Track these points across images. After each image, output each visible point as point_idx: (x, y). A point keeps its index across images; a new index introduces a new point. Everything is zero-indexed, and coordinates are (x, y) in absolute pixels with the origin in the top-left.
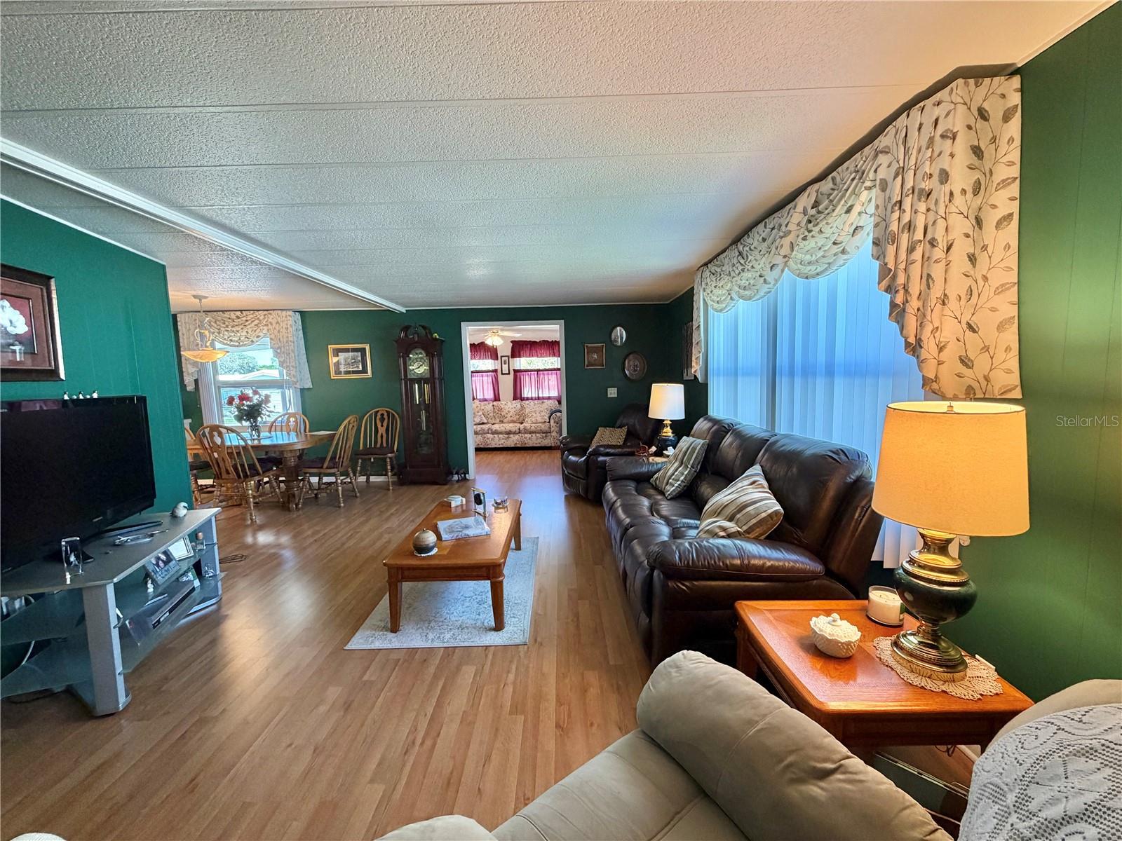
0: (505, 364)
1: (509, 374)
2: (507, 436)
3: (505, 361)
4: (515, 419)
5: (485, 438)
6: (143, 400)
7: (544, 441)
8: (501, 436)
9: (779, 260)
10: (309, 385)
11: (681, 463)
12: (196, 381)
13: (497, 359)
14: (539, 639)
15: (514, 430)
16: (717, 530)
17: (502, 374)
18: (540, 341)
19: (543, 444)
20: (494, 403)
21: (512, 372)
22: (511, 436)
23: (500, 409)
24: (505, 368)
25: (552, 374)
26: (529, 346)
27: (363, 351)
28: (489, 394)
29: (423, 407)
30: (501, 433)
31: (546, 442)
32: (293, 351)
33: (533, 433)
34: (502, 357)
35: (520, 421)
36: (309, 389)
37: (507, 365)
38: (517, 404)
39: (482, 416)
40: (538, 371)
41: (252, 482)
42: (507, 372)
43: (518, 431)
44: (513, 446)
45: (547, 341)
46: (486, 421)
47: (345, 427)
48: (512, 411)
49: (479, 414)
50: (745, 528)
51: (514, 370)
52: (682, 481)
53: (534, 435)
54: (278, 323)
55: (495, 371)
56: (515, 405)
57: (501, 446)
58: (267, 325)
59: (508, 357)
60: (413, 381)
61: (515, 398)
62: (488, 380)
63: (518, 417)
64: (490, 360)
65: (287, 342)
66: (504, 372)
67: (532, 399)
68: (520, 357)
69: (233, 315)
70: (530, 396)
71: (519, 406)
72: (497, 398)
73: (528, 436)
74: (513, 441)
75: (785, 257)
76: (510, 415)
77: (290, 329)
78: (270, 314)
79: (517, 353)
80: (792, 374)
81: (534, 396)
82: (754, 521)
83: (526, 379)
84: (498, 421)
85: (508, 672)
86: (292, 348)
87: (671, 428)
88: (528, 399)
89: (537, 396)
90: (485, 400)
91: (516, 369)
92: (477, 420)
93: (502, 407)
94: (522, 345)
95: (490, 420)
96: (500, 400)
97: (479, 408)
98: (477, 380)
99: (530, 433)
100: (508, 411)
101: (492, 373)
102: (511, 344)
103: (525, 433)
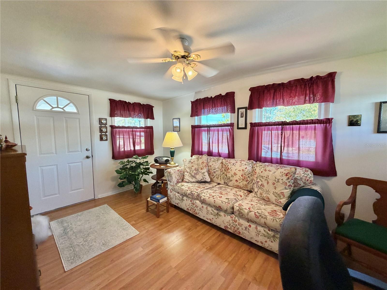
0: (242, 117)
1: (245, 128)
2: (216, 211)
3: (242, 114)
4: (241, 185)
5: (193, 204)
7: (269, 242)
8: (209, 208)
13: (234, 112)
15: (225, 208)
17: (238, 128)
18: (290, 82)
19: (266, 245)
20: (224, 160)
21: (249, 126)
22: (222, 214)
23: (227, 169)
24: (242, 121)
26: (272, 92)
28: (224, 150)
30: (209, 205)
31: (275, 247)
33: (252, 222)
34: (239, 109)
35: (249, 189)
37: (244, 118)
38: (248, 166)
39: (206, 174)
40: (283, 124)
42: (244, 126)
43: (230, 210)
44: (223, 227)
45: (302, 79)
46: (209, 180)
48: (239, 174)
49: (203, 171)
51: (251, 124)
53: (253, 226)
55: (232, 125)
56: (243, 167)
59: (246, 108)
61: (249, 159)
62: (224, 135)
63: (245, 183)
64: (227, 114)
66: (240, 126)
68: (260, 107)
70: (268, 156)
71: (249, 168)
73: (245, 224)
74: (223, 221)
76: (237, 178)
79: (257, 103)
81: (274, 156)
83: (265, 134)
84: (222, 182)
88: (265, 160)
89: (279, 157)
90: (219, 155)
91: (253, 122)
92: (199, 177)
93: (229, 167)
94: (264, 92)
95: (215, 179)
96: (234, 158)
97: (204, 164)
98: (214, 135)
99: (249, 220)
100: (235, 174)
101: (228, 128)
102: (249, 93)
103: (240, 217)
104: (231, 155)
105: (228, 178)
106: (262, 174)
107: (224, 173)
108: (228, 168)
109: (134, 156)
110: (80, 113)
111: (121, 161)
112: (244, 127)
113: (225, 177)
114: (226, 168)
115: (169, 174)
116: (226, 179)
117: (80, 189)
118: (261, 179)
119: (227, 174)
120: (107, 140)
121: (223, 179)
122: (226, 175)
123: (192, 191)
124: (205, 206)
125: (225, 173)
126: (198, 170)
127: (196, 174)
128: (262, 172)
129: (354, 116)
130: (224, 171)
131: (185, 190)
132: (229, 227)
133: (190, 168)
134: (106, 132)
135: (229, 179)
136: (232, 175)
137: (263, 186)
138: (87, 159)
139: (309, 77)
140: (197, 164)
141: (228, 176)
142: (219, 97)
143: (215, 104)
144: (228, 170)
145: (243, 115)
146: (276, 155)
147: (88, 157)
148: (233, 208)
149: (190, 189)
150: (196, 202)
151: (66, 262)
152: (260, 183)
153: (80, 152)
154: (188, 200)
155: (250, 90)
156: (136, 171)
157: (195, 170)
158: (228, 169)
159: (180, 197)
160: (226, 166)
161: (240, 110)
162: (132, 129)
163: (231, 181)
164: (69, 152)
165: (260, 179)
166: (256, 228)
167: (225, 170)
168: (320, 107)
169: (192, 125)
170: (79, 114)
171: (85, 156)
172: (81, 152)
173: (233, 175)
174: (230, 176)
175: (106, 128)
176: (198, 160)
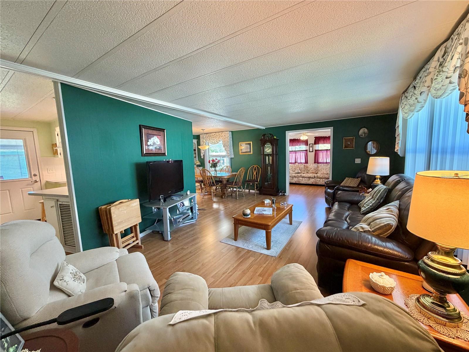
0: (311, 147)
1: (313, 152)
2: (308, 179)
3: (311, 146)
4: (314, 172)
6: (182, 161)
8: (306, 179)
9: (424, 89)
10: (233, 156)
11: (373, 197)
12: (204, 155)
13: (308, 145)
14: (281, 257)
15: (312, 177)
16: (359, 228)
17: (310, 152)
20: (305, 164)
21: (314, 151)
22: (311, 179)
23: (307, 167)
27: (250, 144)
28: (303, 161)
29: (269, 165)
30: (306, 178)
32: (229, 145)
33: (321, 178)
34: (310, 144)
35: (316, 173)
36: (233, 158)
37: (312, 148)
38: (316, 165)
39: (299, 170)
40: (327, 150)
41: (214, 188)
42: (312, 151)
43: (314, 177)
44: (311, 183)
46: (300, 172)
47: (240, 172)
48: (313, 168)
50: (373, 229)
51: (315, 150)
52: (370, 206)
53: (321, 179)
54: (225, 136)
55: (307, 150)
56: (314, 165)
57: (306, 183)
58: (222, 137)
59: (313, 144)
60: (266, 155)
61: (315, 163)
62: (303, 155)
64: (305, 146)
65: (227, 142)
67: (323, 163)
68: (318, 144)
69: (213, 134)
70: (322, 161)
71: (316, 166)
73: (319, 179)
74: (311, 181)
75: (428, 87)
76: (312, 169)
77: (228, 138)
78: (223, 133)
79: (317, 142)
80: (437, 153)
82: (378, 227)
83: (321, 155)
84: (306, 172)
85: (264, 264)
86: (228, 144)
87: (380, 180)
88: (321, 163)
89: (326, 162)
90: (301, 163)
91: (316, 149)
92: (296, 171)
93: (308, 166)
94: (320, 139)
95: (302, 172)
96: (308, 163)
97: (298, 166)
98: (298, 155)
99: (320, 178)
100: (311, 168)
101: (305, 152)
102: (315, 138)
103: (317, 178)
104: (306, 162)
122: (307, 169)
124: (304, 179)
126: (295, 169)
132: (314, 183)
140: (295, 167)
146: (325, 161)
148: (315, 176)
154: (296, 179)
157: (294, 169)
161: (310, 145)
176: (295, 165)
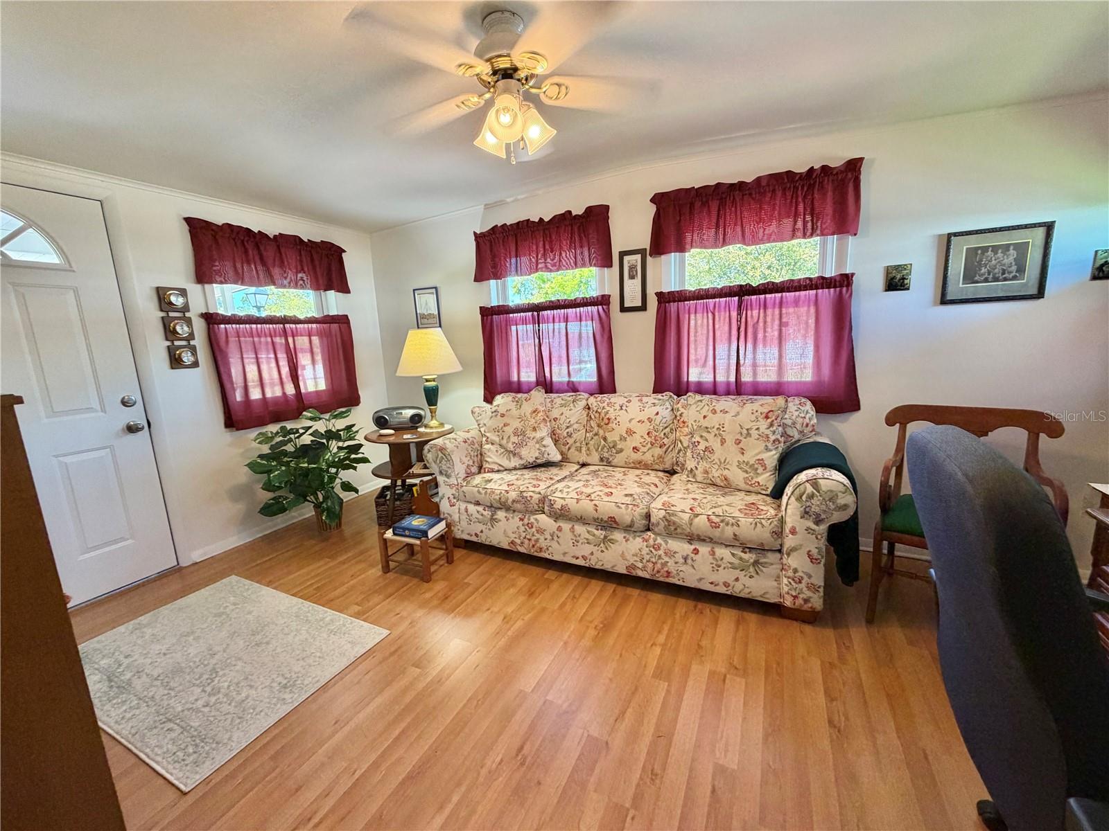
0: (632, 277)
1: (643, 308)
2: (600, 533)
3: (633, 268)
4: (648, 458)
5: (530, 525)
7: (745, 580)
8: (580, 529)
13: (610, 264)
15: (628, 519)
17: (623, 309)
18: (759, 180)
19: (738, 589)
20: (592, 400)
21: (653, 303)
22: (618, 536)
24: (633, 289)
25: (796, 303)
26: (714, 205)
28: (587, 373)
30: (581, 520)
31: (760, 586)
33: (701, 539)
34: (623, 254)
35: (668, 466)
37: (638, 280)
38: (661, 407)
39: (548, 441)
40: (743, 291)
42: (639, 303)
43: (640, 523)
44: (622, 569)
45: (789, 174)
46: (558, 457)
48: (641, 430)
49: (538, 435)
51: (660, 295)
53: (704, 549)
55: (604, 301)
56: (650, 412)
59: (642, 252)
61: (658, 389)
62: (584, 328)
63: (658, 451)
64: (594, 269)
66: (627, 304)
67: (713, 389)
68: (681, 248)
70: (707, 378)
71: (665, 413)
72: (606, 385)
73: (683, 548)
74: (623, 555)
76: (635, 441)
79: (673, 240)
81: (721, 378)
83: (697, 324)
84: (595, 458)
88: (700, 389)
89: (732, 379)
90: (573, 388)
91: (665, 290)
92: (529, 454)
93: (612, 415)
94: (692, 205)
95: (573, 455)
96: (614, 391)
97: (540, 416)
98: (553, 329)
99: (692, 538)
100: (630, 432)
101: (594, 309)
102: (652, 209)
103: (670, 535)
105: (611, 445)
106: (705, 423)
107: (596, 434)
108: (609, 419)
109: (304, 413)
110: (75, 269)
111: (260, 433)
112: (640, 305)
113: (603, 442)
114: (603, 419)
115: (439, 452)
116: (605, 450)
117: (123, 539)
118: (705, 434)
119: (607, 434)
120: (195, 364)
121: (597, 450)
122: (605, 439)
123: (521, 492)
124: (566, 526)
125: (601, 432)
126: (523, 433)
127: (519, 445)
128: (705, 417)
129: (898, 268)
130: (596, 428)
131: (501, 493)
132: (640, 565)
133: (498, 432)
134: (191, 336)
135: (613, 447)
136: (621, 436)
137: (712, 452)
138: (131, 436)
139: (803, 169)
140: (519, 418)
141: (609, 439)
142: (565, 219)
143: (551, 242)
144: (610, 425)
145: (635, 273)
146: (725, 376)
147: (132, 429)
148: (648, 516)
149: (513, 487)
150: (536, 520)
151: (170, 767)
152: (702, 447)
153: (97, 411)
154: (513, 518)
155: (652, 200)
156: (320, 458)
157: (515, 434)
158: (607, 422)
159: (485, 513)
160: (603, 415)
161: (626, 259)
162: (282, 326)
163: (621, 451)
164: (53, 413)
165: (701, 436)
166: (713, 553)
167: (599, 426)
168: (824, 246)
169: (481, 308)
170: (74, 271)
171: (122, 424)
172: (103, 410)
173: (625, 435)
174: (617, 439)
175: (189, 322)
176: (520, 406)
